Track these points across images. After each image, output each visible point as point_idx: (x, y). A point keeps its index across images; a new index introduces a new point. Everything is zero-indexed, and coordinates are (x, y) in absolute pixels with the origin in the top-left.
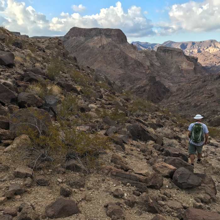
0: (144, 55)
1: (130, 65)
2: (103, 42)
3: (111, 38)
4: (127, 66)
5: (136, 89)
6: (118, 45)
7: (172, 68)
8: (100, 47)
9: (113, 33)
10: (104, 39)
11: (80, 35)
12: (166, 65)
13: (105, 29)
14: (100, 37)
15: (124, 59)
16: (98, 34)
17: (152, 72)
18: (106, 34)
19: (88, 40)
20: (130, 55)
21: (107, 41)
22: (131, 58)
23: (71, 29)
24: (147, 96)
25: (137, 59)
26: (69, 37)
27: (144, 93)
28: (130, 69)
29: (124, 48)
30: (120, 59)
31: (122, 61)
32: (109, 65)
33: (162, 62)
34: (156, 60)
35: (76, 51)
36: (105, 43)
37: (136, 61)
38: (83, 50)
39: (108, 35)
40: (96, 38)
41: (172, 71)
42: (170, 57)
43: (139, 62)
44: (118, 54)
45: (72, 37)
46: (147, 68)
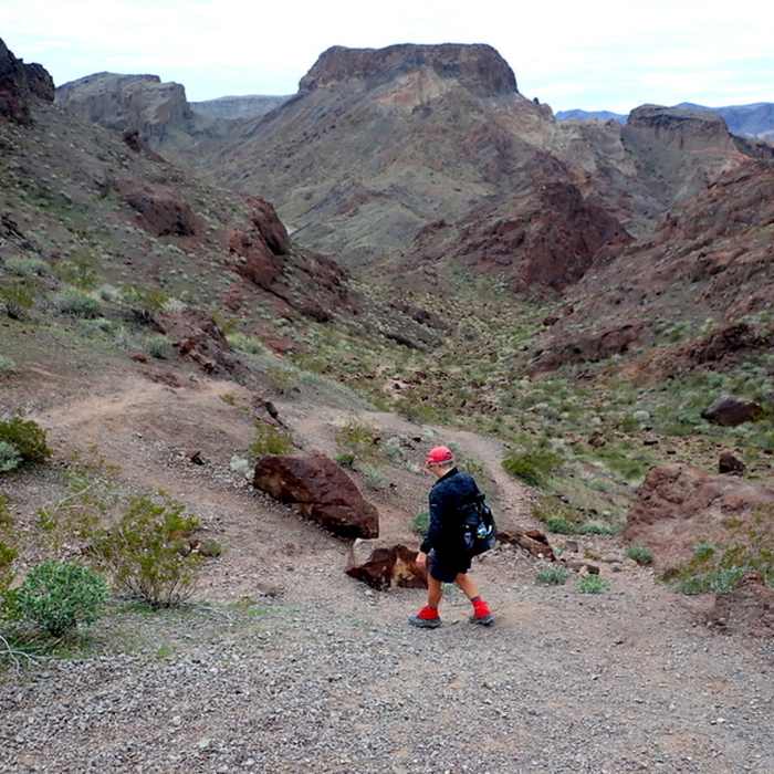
0: (576, 136)
1: (520, 170)
2: (425, 93)
3: (457, 76)
4: (509, 174)
5: (486, 233)
6: (481, 101)
7: (682, 181)
8: (415, 110)
9: (463, 58)
10: (431, 81)
11: (351, 73)
12: (659, 172)
13: (437, 46)
14: (416, 75)
15: (498, 150)
16: (409, 66)
17: (600, 193)
18: (440, 64)
19: (378, 89)
20: (525, 137)
21: (441, 89)
22: (527, 145)
23: (323, 56)
24: (527, 262)
25: (549, 149)
26: (313, 82)
27: (517, 251)
28: (518, 185)
29: (503, 109)
30: (485, 150)
31: (489, 156)
32: (441, 170)
33: (643, 162)
34: (622, 155)
35: (333, 127)
36: (435, 95)
37: (542, 156)
38: (355, 124)
39: (445, 68)
40: (403, 80)
41: (681, 193)
42: (676, 143)
43: (555, 159)
44: (476, 133)
45: (325, 82)
46: (585, 181)
